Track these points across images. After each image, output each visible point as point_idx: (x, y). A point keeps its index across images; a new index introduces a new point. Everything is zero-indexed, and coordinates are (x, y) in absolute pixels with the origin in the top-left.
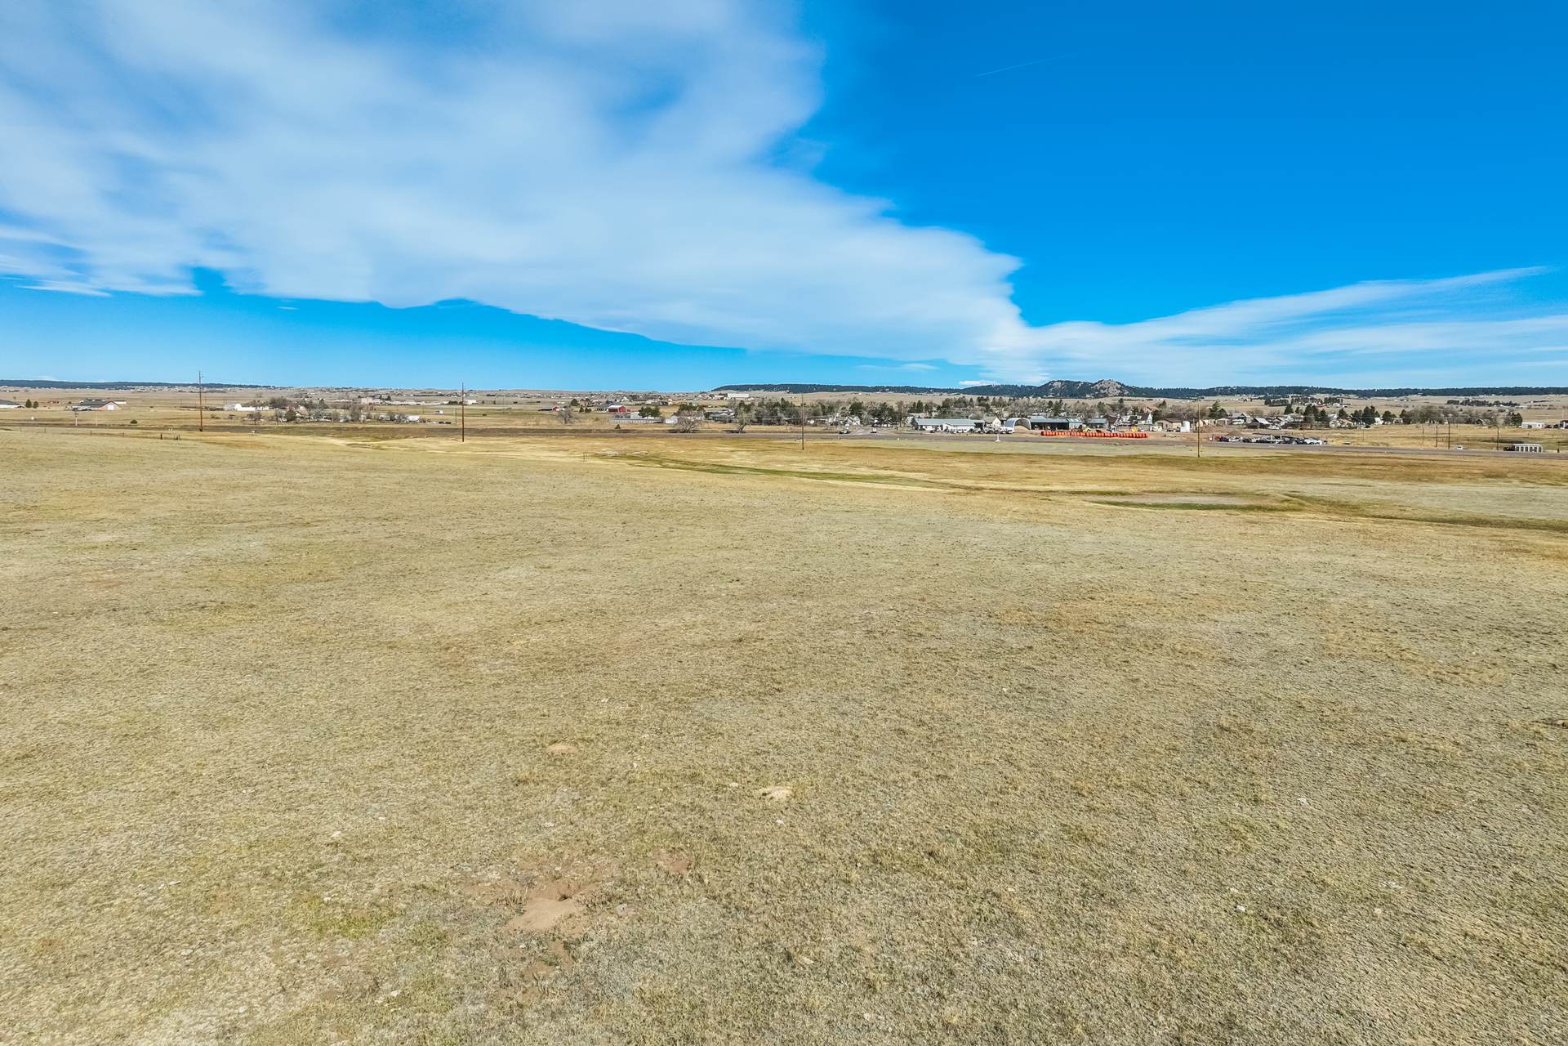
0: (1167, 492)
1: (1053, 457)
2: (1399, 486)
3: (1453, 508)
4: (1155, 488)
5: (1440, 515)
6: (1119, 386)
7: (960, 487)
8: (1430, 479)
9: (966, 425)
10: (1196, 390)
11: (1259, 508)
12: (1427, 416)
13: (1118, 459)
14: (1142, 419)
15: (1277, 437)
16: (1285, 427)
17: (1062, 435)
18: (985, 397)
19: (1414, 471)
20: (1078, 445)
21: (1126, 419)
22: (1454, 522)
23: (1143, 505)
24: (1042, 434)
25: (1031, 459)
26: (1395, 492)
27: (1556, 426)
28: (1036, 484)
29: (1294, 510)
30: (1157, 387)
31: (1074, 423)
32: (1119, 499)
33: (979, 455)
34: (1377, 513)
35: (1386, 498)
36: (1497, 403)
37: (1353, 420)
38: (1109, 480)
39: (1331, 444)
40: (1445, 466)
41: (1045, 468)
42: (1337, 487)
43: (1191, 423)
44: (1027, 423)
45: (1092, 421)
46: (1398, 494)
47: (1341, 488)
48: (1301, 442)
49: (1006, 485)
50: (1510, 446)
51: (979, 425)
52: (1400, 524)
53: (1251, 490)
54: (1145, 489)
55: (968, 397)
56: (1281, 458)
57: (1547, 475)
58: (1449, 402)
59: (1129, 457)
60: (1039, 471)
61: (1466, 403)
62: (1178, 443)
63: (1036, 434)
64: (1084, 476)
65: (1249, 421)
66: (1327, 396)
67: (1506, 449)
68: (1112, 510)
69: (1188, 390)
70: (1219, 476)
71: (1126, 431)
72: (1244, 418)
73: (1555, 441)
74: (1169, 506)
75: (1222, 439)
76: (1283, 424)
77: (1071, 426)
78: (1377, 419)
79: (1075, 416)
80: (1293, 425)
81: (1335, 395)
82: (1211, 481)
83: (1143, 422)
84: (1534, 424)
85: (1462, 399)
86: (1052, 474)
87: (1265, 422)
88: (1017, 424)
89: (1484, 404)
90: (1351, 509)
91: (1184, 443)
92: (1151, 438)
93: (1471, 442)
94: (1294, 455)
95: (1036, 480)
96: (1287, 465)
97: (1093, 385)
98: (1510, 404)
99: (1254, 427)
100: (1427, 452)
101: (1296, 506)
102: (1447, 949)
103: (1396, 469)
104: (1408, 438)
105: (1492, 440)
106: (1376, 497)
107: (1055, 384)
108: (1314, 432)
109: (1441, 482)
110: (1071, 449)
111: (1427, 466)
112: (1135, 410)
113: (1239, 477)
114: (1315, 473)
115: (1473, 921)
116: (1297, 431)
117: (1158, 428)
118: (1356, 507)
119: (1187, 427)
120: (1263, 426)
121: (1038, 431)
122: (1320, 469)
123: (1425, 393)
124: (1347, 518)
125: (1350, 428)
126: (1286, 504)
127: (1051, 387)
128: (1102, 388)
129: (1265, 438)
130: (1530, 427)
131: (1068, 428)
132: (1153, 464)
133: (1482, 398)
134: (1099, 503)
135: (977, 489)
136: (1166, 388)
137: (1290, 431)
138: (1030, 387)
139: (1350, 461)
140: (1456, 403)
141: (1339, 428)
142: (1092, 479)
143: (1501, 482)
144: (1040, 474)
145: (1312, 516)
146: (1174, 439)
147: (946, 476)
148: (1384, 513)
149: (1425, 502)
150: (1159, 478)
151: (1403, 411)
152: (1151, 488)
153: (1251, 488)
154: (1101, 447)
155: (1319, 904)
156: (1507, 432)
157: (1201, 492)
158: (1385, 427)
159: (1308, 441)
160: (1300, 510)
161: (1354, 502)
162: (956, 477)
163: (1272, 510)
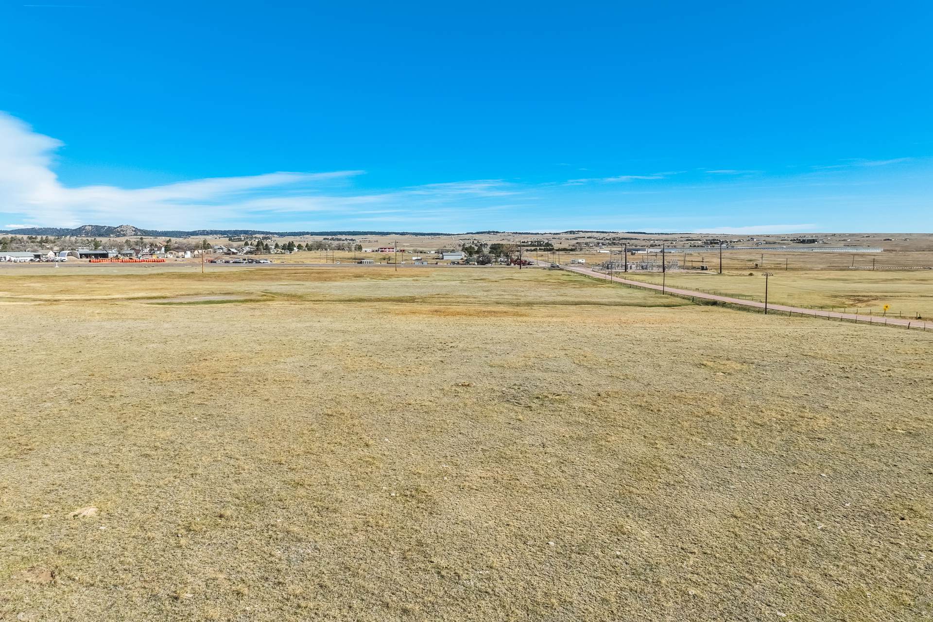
0: (192, 295)
1: (104, 276)
2: (317, 284)
3: (347, 295)
4: (183, 293)
5: (342, 298)
6: (134, 229)
7: (41, 300)
8: (330, 279)
9: (27, 256)
10: (185, 232)
11: (251, 300)
12: (319, 246)
13: (151, 276)
14: (158, 250)
15: (245, 260)
16: (247, 253)
17: (105, 262)
18: (34, 237)
19: (322, 276)
20: (120, 268)
21: (147, 250)
22: (350, 301)
23: (181, 303)
24: (90, 261)
25: (88, 278)
26: (317, 287)
27: (376, 251)
28: (100, 294)
29: (270, 300)
30: (159, 230)
31: (112, 253)
32: (164, 301)
33: (45, 277)
34: (313, 299)
35: (313, 290)
36: (346, 239)
37: (283, 249)
38: (151, 289)
39: (274, 263)
40: (335, 273)
41: (102, 284)
42: (287, 286)
43: (191, 252)
44: (76, 254)
45: (124, 252)
46: (319, 288)
47: (289, 287)
48: (258, 262)
49: (78, 297)
50: (360, 261)
51: (38, 256)
52: (326, 304)
53: (242, 290)
54: (177, 294)
55: (19, 236)
56: (251, 271)
57: (380, 275)
58: (324, 239)
59: (158, 274)
60: (98, 286)
61: (332, 239)
62: (186, 265)
63: (86, 261)
64: (133, 287)
65: (225, 250)
66: (264, 236)
67: (358, 263)
68: (164, 308)
69: (180, 232)
70: (219, 283)
71: (149, 257)
72: (222, 249)
73: (377, 258)
74: (198, 303)
75: (212, 262)
76: (245, 252)
77: (110, 256)
78: (295, 248)
79: (110, 248)
80: (251, 252)
81: (267, 235)
82: (216, 287)
83: (158, 252)
84: (367, 250)
85: (330, 237)
86: (109, 288)
87: (235, 251)
88: (68, 255)
89: (340, 240)
90: (300, 298)
91: (190, 264)
92: (167, 262)
93: (342, 259)
94: (257, 270)
95: (99, 292)
96: (256, 275)
97: (115, 228)
98: (352, 240)
99: (229, 254)
100: (324, 265)
101: (271, 298)
102: (478, 485)
103: (313, 275)
104: (313, 258)
105: (351, 258)
106: (309, 290)
107: (87, 228)
108: (263, 256)
109: (335, 281)
110: (115, 271)
111: (327, 273)
112: (152, 245)
113: (230, 283)
114: (272, 279)
115: (479, 471)
116: (253, 256)
117: (170, 256)
118: (300, 297)
119: (188, 255)
120: (234, 253)
121: (84, 259)
122: (274, 277)
123: (312, 234)
124: (300, 303)
125: (282, 254)
126: (265, 298)
127: (83, 229)
128: (122, 230)
129: (237, 260)
130: (366, 251)
131: (107, 257)
132: (175, 278)
133: (339, 237)
134: (151, 304)
135: (56, 301)
136: (166, 230)
137: (250, 256)
138: (67, 230)
139: (289, 271)
140: (328, 239)
141: (276, 253)
142: (139, 289)
143: (362, 279)
144: (99, 288)
145: (281, 303)
146: (182, 262)
147: (25, 293)
148: (316, 298)
149: (333, 291)
150: (183, 287)
151: (307, 244)
152: (181, 293)
153: (242, 289)
154: (135, 268)
155: (423, 483)
156: (358, 254)
157: (212, 293)
158: (299, 253)
159: (262, 261)
160: (273, 300)
161: (299, 294)
162: (34, 293)
163: (258, 301)
